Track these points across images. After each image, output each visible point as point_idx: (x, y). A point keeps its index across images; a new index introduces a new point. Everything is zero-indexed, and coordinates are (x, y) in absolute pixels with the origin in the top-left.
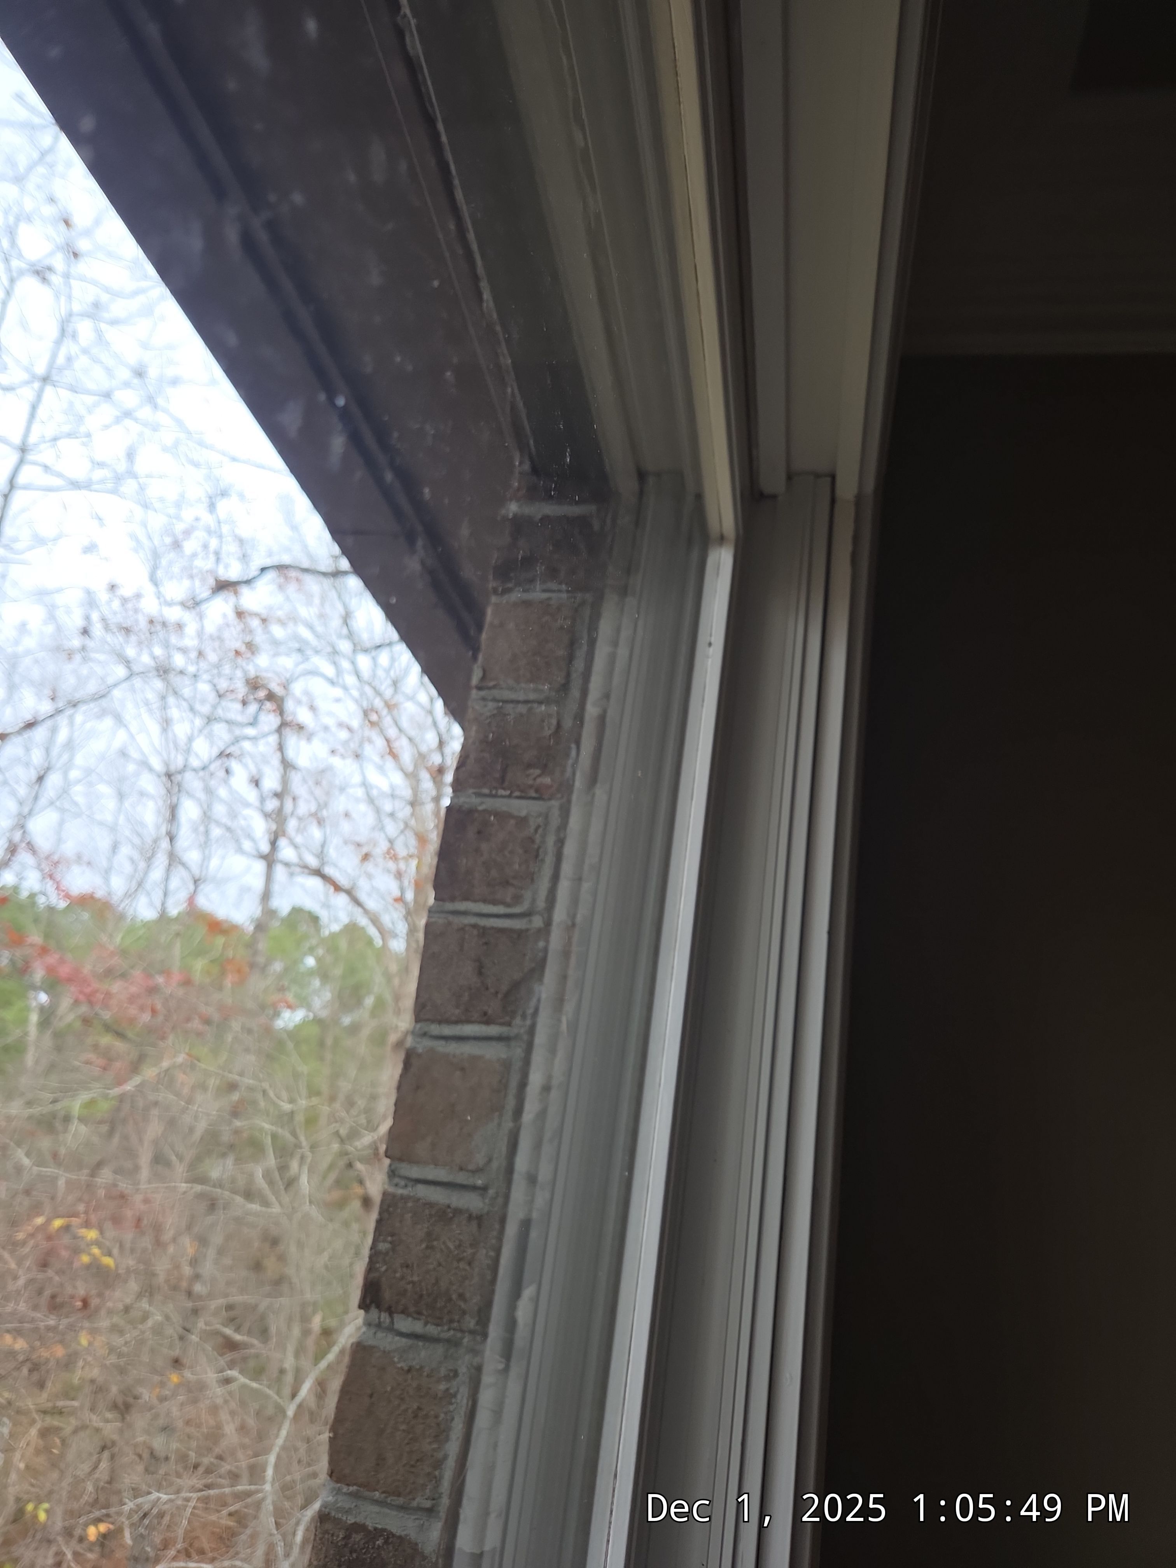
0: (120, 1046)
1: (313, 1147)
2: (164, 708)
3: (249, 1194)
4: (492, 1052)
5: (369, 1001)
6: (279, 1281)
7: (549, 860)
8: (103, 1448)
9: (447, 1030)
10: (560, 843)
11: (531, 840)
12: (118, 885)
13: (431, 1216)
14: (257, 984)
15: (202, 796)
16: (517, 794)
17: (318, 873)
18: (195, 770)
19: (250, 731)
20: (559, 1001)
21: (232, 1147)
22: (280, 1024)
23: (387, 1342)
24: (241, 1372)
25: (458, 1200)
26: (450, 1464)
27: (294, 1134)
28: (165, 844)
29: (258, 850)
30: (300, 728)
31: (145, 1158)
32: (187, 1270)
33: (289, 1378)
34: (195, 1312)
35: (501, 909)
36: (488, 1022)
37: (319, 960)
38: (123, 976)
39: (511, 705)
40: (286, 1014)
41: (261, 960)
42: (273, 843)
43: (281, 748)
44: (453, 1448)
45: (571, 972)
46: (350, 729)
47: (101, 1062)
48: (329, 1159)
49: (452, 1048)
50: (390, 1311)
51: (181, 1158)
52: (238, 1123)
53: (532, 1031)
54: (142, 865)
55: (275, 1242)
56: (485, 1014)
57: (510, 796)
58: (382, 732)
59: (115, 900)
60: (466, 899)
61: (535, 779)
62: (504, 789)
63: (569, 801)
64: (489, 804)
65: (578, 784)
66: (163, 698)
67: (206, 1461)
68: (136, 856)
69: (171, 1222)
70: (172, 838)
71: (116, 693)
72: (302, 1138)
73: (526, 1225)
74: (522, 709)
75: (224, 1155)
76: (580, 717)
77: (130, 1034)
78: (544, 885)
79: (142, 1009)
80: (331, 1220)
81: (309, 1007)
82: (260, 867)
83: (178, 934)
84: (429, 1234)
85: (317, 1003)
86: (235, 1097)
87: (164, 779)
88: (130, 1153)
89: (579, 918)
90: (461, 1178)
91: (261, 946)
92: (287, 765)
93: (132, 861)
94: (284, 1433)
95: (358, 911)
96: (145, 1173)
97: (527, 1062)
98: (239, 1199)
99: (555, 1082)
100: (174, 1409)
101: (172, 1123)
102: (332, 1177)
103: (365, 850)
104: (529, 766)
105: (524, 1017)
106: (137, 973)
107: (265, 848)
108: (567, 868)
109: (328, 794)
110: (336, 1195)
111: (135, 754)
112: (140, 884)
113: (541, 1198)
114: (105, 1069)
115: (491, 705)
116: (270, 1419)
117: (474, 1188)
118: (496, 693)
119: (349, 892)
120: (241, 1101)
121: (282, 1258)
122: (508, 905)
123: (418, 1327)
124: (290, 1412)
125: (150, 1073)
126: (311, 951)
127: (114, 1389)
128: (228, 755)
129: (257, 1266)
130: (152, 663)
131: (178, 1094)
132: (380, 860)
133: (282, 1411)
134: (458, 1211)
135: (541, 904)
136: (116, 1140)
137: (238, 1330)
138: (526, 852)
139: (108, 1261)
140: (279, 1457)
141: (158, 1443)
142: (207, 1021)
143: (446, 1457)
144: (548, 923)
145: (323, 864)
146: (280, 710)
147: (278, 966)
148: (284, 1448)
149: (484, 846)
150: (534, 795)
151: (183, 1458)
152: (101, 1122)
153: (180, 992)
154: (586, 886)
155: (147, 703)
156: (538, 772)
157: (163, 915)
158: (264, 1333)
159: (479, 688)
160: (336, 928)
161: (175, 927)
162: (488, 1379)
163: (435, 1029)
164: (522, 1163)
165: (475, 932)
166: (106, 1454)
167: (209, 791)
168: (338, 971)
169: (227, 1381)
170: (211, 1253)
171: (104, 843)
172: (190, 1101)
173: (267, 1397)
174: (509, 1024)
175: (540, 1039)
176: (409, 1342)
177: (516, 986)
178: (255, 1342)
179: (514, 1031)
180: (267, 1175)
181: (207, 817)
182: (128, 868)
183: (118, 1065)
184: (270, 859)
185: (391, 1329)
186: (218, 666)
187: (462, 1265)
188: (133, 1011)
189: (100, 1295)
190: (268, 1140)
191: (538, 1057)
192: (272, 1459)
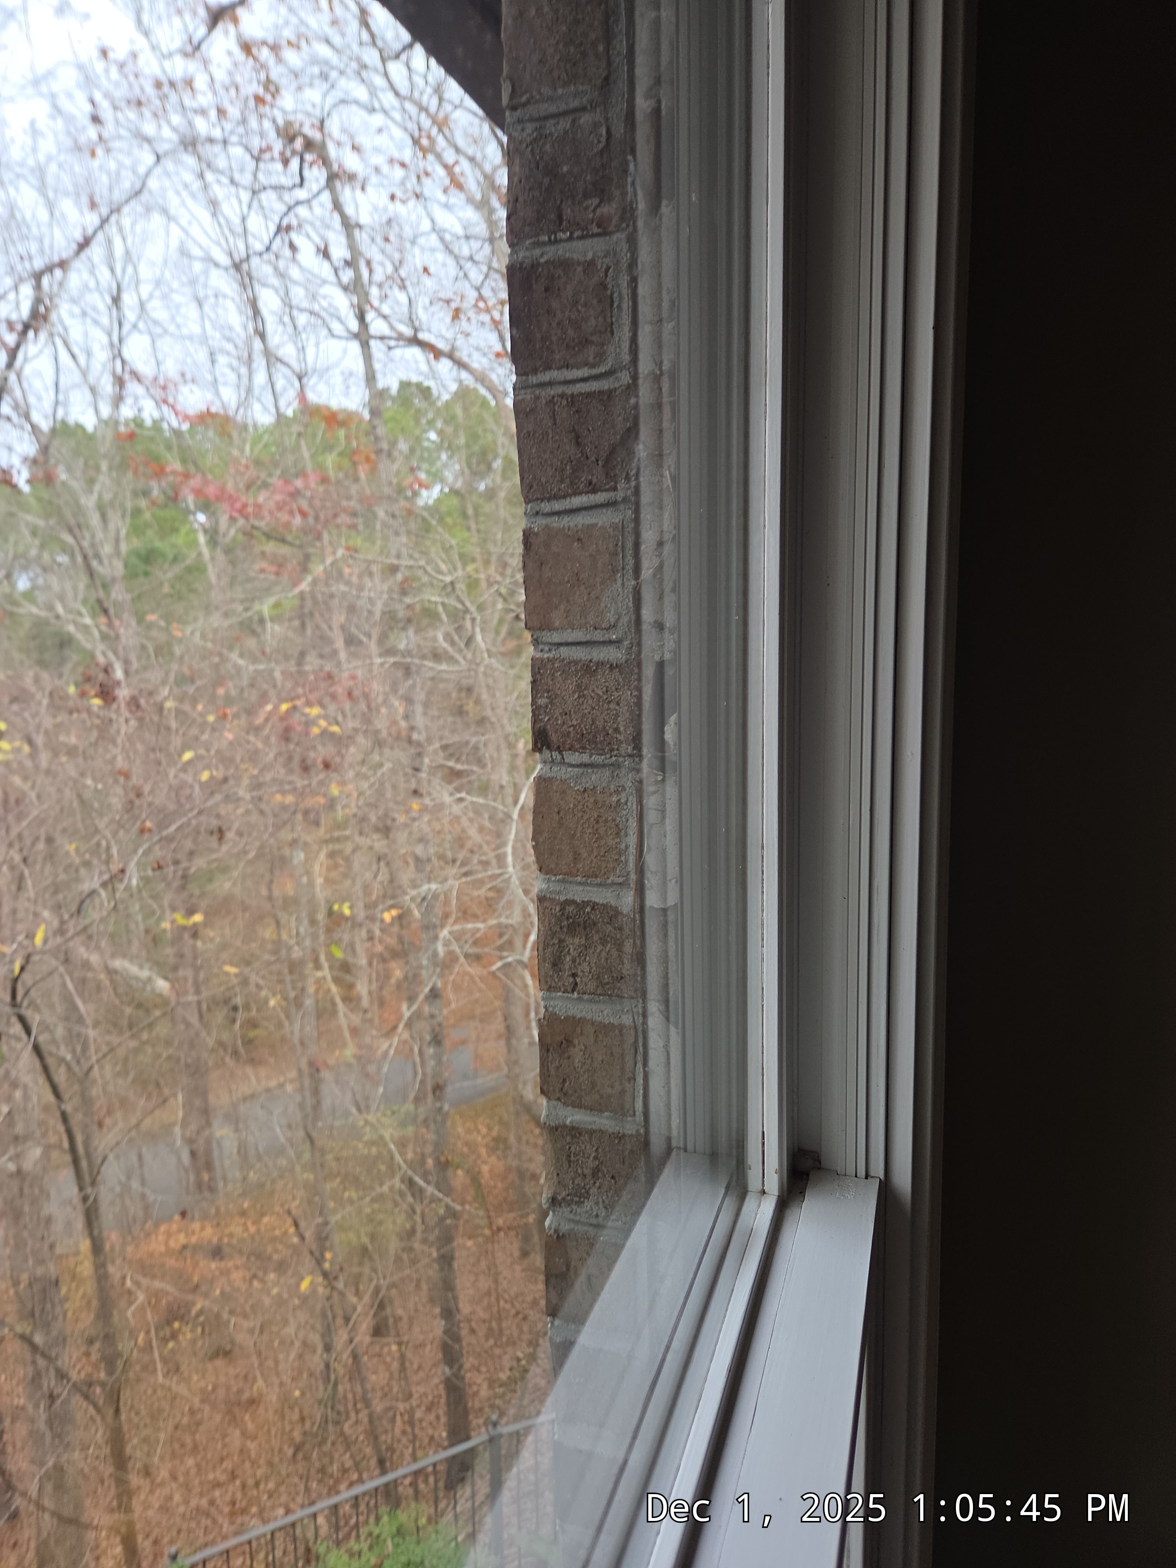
0: (284, 550)
1: (481, 608)
2: (206, 187)
3: (437, 656)
4: (604, 519)
5: (497, 464)
6: (482, 721)
7: (626, 305)
8: (379, 859)
9: (557, 506)
10: (634, 281)
11: (603, 286)
12: (229, 396)
13: (577, 671)
14: (389, 470)
15: (275, 281)
16: (577, 234)
17: (415, 341)
18: (260, 254)
19: (301, 194)
20: (658, 457)
21: (409, 621)
22: (421, 502)
23: (562, 773)
24: (468, 793)
25: (599, 654)
26: (632, 850)
27: (459, 599)
28: (257, 344)
29: (348, 331)
30: (352, 177)
31: (340, 644)
32: (403, 724)
33: (509, 791)
34: (420, 755)
35: (585, 372)
36: (594, 491)
37: (440, 433)
38: (265, 485)
39: (552, 122)
40: (424, 493)
41: (385, 446)
42: (361, 317)
43: (337, 206)
44: (632, 840)
45: (666, 425)
46: (403, 165)
47: (274, 569)
48: (497, 616)
49: (565, 522)
50: (559, 749)
51: (369, 636)
52: (408, 600)
53: (637, 491)
54: (244, 370)
55: (469, 690)
56: (590, 483)
57: (571, 238)
58: (439, 157)
59: (231, 413)
60: (548, 368)
61: (594, 211)
62: (564, 232)
63: (635, 229)
64: (551, 253)
65: (642, 205)
66: (201, 176)
67: (461, 856)
68: (235, 363)
69: (377, 688)
70: (262, 336)
71: (153, 184)
72: (468, 604)
73: (661, 665)
74: (565, 124)
75: (404, 629)
76: (630, 118)
77: (289, 538)
78: (625, 333)
79: (291, 513)
80: (512, 667)
81: (442, 481)
82: (355, 347)
83: (299, 434)
84: (579, 686)
85: (449, 475)
86: (399, 577)
87: (232, 271)
88: (325, 639)
89: (666, 366)
90: (598, 636)
91: (381, 431)
92: (349, 226)
93: (233, 369)
94: (514, 831)
95: (464, 375)
96: (343, 655)
97: (637, 520)
98: (429, 664)
99: (667, 537)
100: (423, 825)
101: (352, 609)
102: (504, 630)
103: (454, 305)
104: (586, 196)
105: (628, 478)
106: (275, 480)
107: (354, 325)
108: (645, 309)
109: (401, 251)
110: (512, 644)
111: (196, 252)
112: (249, 390)
113: (670, 643)
114: (277, 574)
115: (530, 127)
116: (503, 821)
117: (611, 642)
118: (532, 110)
119: (451, 356)
120: (405, 580)
121: (478, 702)
122: (593, 366)
123: (585, 758)
124: (515, 816)
125: (318, 569)
126: (431, 423)
127: (373, 819)
128: (289, 228)
129: (460, 711)
130: (175, 138)
131: (348, 583)
132: (471, 314)
133: (509, 816)
134: (600, 664)
135: (626, 358)
136: (309, 632)
137: (458, 760)
138: (600, 301)
139: (335, 729)
140: (514, 848)
141: (419, 850)
142: (355, 514)
143: (627, 847)
144: (635, 378)
145: (416, 330)
146: (325, 161)
147: (403, 446)
148: (516, 841)
149: (555, 304)
150: (596, 230)
151: (441, 857)
152: (290, 620)
153: (321, 489)
154: (668, 327)
155: (186, 186)
156: (596, 201)
157: (280, 416)
158: (480, 762)
159: (514, 108)
160: (446, 397)
161: (295, 429)
162: (649, 788)
163: (546, 507)
164: (647, 614)
165: (564, 402)
166: (382, 864)
167: (282, 275)
168: (462, 441)
169: (461, 800)
170: (419, 709)
171: (202, 356)
172: (360, 588)
173: (495, 808)
174: (615, 489)
175: (646, 498)
176: (581, 770)
177: (613, 451)
178: (475, 768)
179: (620, 495)
180: (448, 637)
181: (288, 304)
182: (232, 377)
183: (289, 566)
184: (363, 337)
185: (563, 762)
186: (244, 121)
187: (612, 706)
188: (284, 517)
189: (339, 753)
190: (440, 609)
191: (646, 515)
192: (509, 850)
